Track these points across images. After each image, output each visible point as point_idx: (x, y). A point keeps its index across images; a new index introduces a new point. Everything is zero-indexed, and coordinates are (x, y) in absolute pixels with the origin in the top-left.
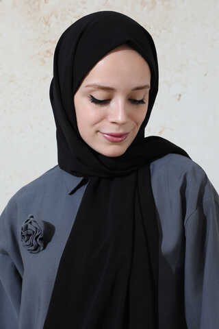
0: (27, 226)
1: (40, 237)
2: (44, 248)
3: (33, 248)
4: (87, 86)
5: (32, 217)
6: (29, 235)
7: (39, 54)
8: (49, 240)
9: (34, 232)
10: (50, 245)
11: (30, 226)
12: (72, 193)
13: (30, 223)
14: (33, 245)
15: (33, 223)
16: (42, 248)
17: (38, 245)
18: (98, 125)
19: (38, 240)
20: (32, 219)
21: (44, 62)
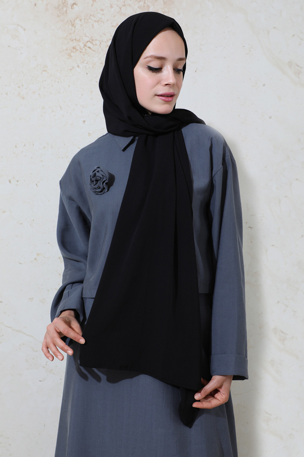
0: (95, 174)
1: (106, 182)
2: (108, 191)
3: (100, 190)
4: (145, 58)
5: (99, 168)
6: (97, 181)
7: (67, 50)
8: (112, 185)
9: (101, 178)
10: (111, 188)
11: (98, 174)
12: (124, 150)
13: (98, 172)
14: (100, 188)
15: (100, 172)
16: (106, 190)
17: (104, 188)
18: (154, 89)
19: (104, 184)
20: (98, 169)
21: (71, 56)
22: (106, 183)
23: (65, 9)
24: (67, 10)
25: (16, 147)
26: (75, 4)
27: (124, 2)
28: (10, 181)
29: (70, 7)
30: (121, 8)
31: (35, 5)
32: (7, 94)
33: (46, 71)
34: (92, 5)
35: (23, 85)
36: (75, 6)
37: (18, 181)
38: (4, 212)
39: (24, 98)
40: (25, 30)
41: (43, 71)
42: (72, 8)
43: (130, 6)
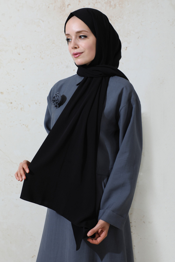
0: (55, 97)
2: (59, 107)
6: (54, 101)
13: (57, 96)
22: (58, 104)
23: (64, 8)
24: (65, 8)
25: (39, 85)
26: (69, 4)
27: (97, 1)
28: (36, 103)
29: (67, 6)
30: (94, 5)
31: (49, 7)
32: (34, 57)
33: (54, 43)
34: (79, 4)
35: (42, 52)
36: (69, 6)
37: (40, 103)
38: (33, 119)
39: (43, 59)
40: (43, 21)
41: (53, 43)
42: (68, 7)
43: (99, 2)
